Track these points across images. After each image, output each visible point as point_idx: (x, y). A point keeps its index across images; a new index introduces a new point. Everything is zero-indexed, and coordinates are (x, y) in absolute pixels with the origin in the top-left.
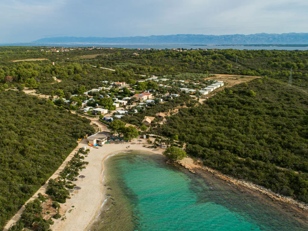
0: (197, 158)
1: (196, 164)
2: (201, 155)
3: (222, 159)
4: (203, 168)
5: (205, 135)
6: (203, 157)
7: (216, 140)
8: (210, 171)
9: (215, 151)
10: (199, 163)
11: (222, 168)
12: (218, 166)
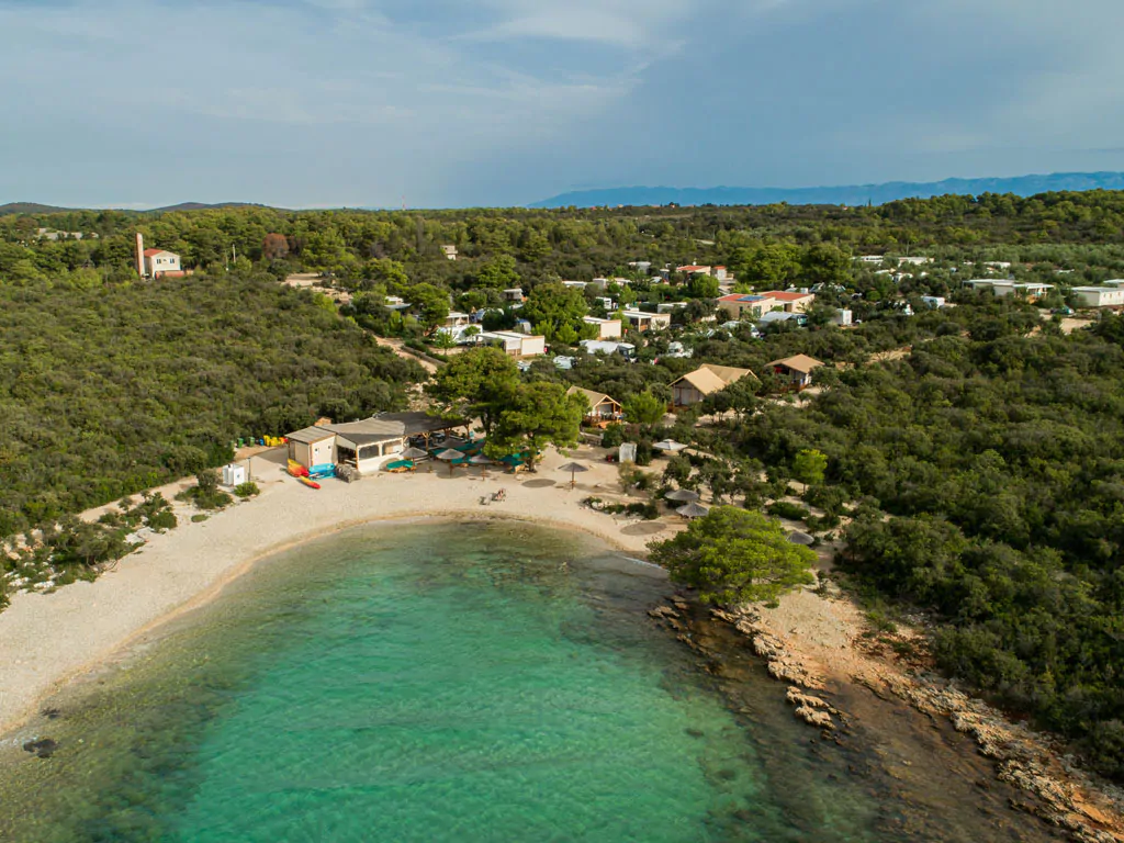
0: (904, 610)
1: (874, 654)
2: (937, 586)
3: (1109, 640)
4: (919, 695)
5: (1024, 464)
6: (945, 603)
7: (1095, 499)
8: (971, 734)
9: (1068, 569)
10: (903, 650)
11: (1092, 716)
12: (1060, 689)
